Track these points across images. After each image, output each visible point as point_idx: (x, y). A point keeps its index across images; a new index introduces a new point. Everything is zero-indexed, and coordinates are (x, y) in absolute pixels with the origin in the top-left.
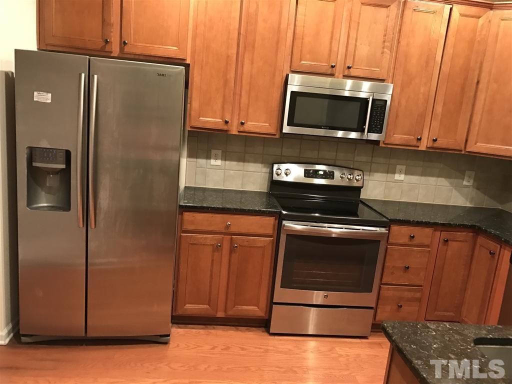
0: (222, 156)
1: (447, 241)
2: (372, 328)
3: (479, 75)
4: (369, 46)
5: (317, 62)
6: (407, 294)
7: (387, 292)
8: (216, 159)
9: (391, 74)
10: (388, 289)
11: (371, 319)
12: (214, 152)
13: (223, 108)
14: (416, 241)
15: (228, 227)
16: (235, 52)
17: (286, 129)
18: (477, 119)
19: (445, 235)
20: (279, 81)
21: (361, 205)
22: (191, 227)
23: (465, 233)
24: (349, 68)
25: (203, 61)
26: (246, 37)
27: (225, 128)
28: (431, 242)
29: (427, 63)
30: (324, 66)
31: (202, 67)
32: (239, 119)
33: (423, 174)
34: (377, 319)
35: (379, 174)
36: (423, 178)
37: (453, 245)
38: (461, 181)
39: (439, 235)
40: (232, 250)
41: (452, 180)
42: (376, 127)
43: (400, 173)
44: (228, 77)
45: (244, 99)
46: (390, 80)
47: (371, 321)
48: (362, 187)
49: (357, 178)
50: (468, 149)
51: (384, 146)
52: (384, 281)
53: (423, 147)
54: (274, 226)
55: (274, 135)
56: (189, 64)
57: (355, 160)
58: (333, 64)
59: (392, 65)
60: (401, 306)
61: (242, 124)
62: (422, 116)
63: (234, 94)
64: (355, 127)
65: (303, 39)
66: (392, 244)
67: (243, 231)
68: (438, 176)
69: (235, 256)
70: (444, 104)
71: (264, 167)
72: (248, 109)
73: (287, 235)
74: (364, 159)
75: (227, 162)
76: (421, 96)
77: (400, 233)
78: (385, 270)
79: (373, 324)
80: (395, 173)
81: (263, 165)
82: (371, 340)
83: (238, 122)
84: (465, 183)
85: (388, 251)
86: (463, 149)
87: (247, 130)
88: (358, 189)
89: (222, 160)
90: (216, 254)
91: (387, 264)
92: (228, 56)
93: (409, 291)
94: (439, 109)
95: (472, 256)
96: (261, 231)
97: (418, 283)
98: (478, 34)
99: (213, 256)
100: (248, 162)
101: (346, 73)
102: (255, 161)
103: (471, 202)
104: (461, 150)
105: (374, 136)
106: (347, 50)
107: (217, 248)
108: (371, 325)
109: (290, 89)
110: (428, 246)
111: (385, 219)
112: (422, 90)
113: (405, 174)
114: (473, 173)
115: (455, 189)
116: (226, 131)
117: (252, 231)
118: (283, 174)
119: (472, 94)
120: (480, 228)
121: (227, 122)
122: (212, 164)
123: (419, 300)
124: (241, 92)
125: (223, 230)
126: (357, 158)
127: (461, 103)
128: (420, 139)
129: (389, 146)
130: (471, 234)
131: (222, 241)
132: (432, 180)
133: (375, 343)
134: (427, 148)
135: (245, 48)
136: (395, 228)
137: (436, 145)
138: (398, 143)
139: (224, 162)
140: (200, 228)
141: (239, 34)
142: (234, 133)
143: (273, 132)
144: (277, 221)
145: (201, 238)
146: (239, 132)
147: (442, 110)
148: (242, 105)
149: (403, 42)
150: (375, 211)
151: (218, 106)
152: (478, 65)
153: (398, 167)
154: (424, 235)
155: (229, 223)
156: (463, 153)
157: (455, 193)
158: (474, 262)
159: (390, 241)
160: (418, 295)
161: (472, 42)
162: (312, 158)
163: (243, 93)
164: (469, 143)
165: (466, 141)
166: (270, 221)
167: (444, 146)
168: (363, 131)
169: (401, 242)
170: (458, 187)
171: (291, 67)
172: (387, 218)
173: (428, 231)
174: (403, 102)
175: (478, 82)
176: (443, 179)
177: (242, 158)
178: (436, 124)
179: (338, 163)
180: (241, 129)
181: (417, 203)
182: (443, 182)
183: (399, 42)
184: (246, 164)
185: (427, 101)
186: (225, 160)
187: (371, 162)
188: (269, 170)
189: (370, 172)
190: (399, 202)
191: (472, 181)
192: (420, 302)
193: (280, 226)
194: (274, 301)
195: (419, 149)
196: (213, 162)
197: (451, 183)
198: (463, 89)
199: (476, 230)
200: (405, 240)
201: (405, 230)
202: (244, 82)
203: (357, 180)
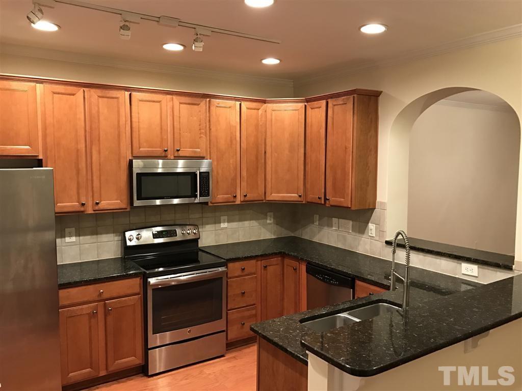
0: (76, 233)
1: (266, 267)
2: (226, 347)
3: (265, 148)
4: (190, 133)
5: (152, 148)
6: (247, 313)
7: (233, 315)
8: (70, 236)
9: (208, 152)
10: (233, 313)
11: (225, 340)
12: (67, 230)
13: (78, 193)
14: (246, 272)
15: (101, 294)
16: (84, 146)
17: (137, 203)
18: (269, 177)
19: (264, 263)
20: (124, 165)
21: (200, 253)
22: (66, 303)
23: (276, 259)
24: (178, 151)
25: (55, 156)
26: (91, 133)
27: (82, 209)
28: (256, 269)
29: (231, 141)
30: (158, 150)
31: (55, 161)
32: (93, 200)
33: (240, 220)
34: (229, 339)
35: (209, 226)
36: (241, 223)
37: (270, 269)
38: (265, 220)
39: (260, 264)
40: (107, 313)
41: (260, 221)
42: (205, 192)
43: (224, 222)
44: (80, 166)
45: (96, 183)
46: (208, 156)
47: (225, 341)
48: (199, 238)
49: (188, 232)
50: (267, 199)
51: (211, 205)
52: (229, 308)
53: (238, 202)
54: (140, 284)
55: (126, 209)
56: (42, 160)
57: (190, 217)
58: (166, 149)
59: (208, 146)
60: (244, 324)
61: (97, 204)
62: (234, 179)
63: (87, 179)
64: (189, 194)
65: (139, 131)
66: (230, 278)
67: (115, 295)
68: (251, 220)
69: (109, 318)
70: (247, 169)
71: (116, 236)
72: (100, 191)
73: (153, 289)
74: (197, 216)
75: (81, 238)
76: (231, 166)
77: (235, 267)
78: (229, 299)
79: (227, 344)
80: (220, 223)
81: (115, 234)
82: (227, 356)
83: (93, 203)
84: (268, 221)
85: (229, 283)
86: (264, 198)
87: (102, 208)
88: (196, 241)
89: (76, 236)
90: (93, 321)
91: (229, 294)
92: (78, 150)
93: (248, 310)
94: (244, 173)
95: (283, 274)
96: (129, 292)
97: (252, 303)
98: (259, 120)
99: (90, 322)
100: (101, 234)
101: (176, 155)
102: (107, 233)
103: (274, 235)
104: (263, 200)
105: (204, 199)
106: (174, 138)
107: (93, 315)
108: (225, 345)
109: (136, 170)
110: (255, 274)
111: (223, 260)
112: (231, 161)
113: (228, 222)
114: (272, 214)
115: (263, 227)
116: (82, 212)
117: (122, 294)
118: (135, 240)
119: (263, 161)
120: (284, 253)
121: (83, 205)
122: (67, 241)
123: (255, 315)
124: (92, 177)
125: (97, 299)
126: (192, 216)
127: (257, 168)
128: (235, 197)
129: (215, 204)
130: (280, 258)
131: (96, 308)
132: (247, 223)
133: (231, 358)
134: (241, 202)
135: (91, 142)
136: (230, 265)
137: (247, 199)
138: (221, 201)
139: (78, 238)
140: (75, 301)
141: (85, 131)
142: (90, 212)
143: (124, 206)
144: (142, 280)
145: (77, 310)
146: (94, 211)
147: (247, 174)
148: (95, 189)
149: (213, 129)
150: (213, 255)
151: (74, 192)
152: (263, 141)
153: (222, 218)
154: (250, 265)
155: (102, 291)
156: (264, 201)
157: (263, 230)
158: (285, 277)
159: (229, 275)
160: (254, 312)
161: (257, 126)
162: (155, 222)
163: (95, 178)
164: (267, 194)
165: (265, 193)
166: (137, 281)
167: (251, 199)
168: (196, 196)
169: (236, 275)
170: (265, 225)
171: (132, 153)
172: (224, 259)
173: (253, 262)
174: (220, 171)
175: (265, 152)
176: (254, 221)
177: (95, 232)
178: (244, 184)
179: (178, 222)
180: (97, 208)
181: (239, 243)
182: (254, 223)
183: (210, 129)
184: (99, 236)
185: (235, 169)
186: (79, 236)
187: (202, 217)
188: (120, 237)
189: (202, 225)
190: (227, 244)
191: (272, 220)
192: (256, 316)
193: (145, 284)
194: (149, 347)
195: (236, 203)
196: (68, 239)
197: (259, 223)
198: (257, 158)
199: (283, 255)
200: (239, 273)
201: (237, 265)
202: (94, 169)
203: (189, 234)
